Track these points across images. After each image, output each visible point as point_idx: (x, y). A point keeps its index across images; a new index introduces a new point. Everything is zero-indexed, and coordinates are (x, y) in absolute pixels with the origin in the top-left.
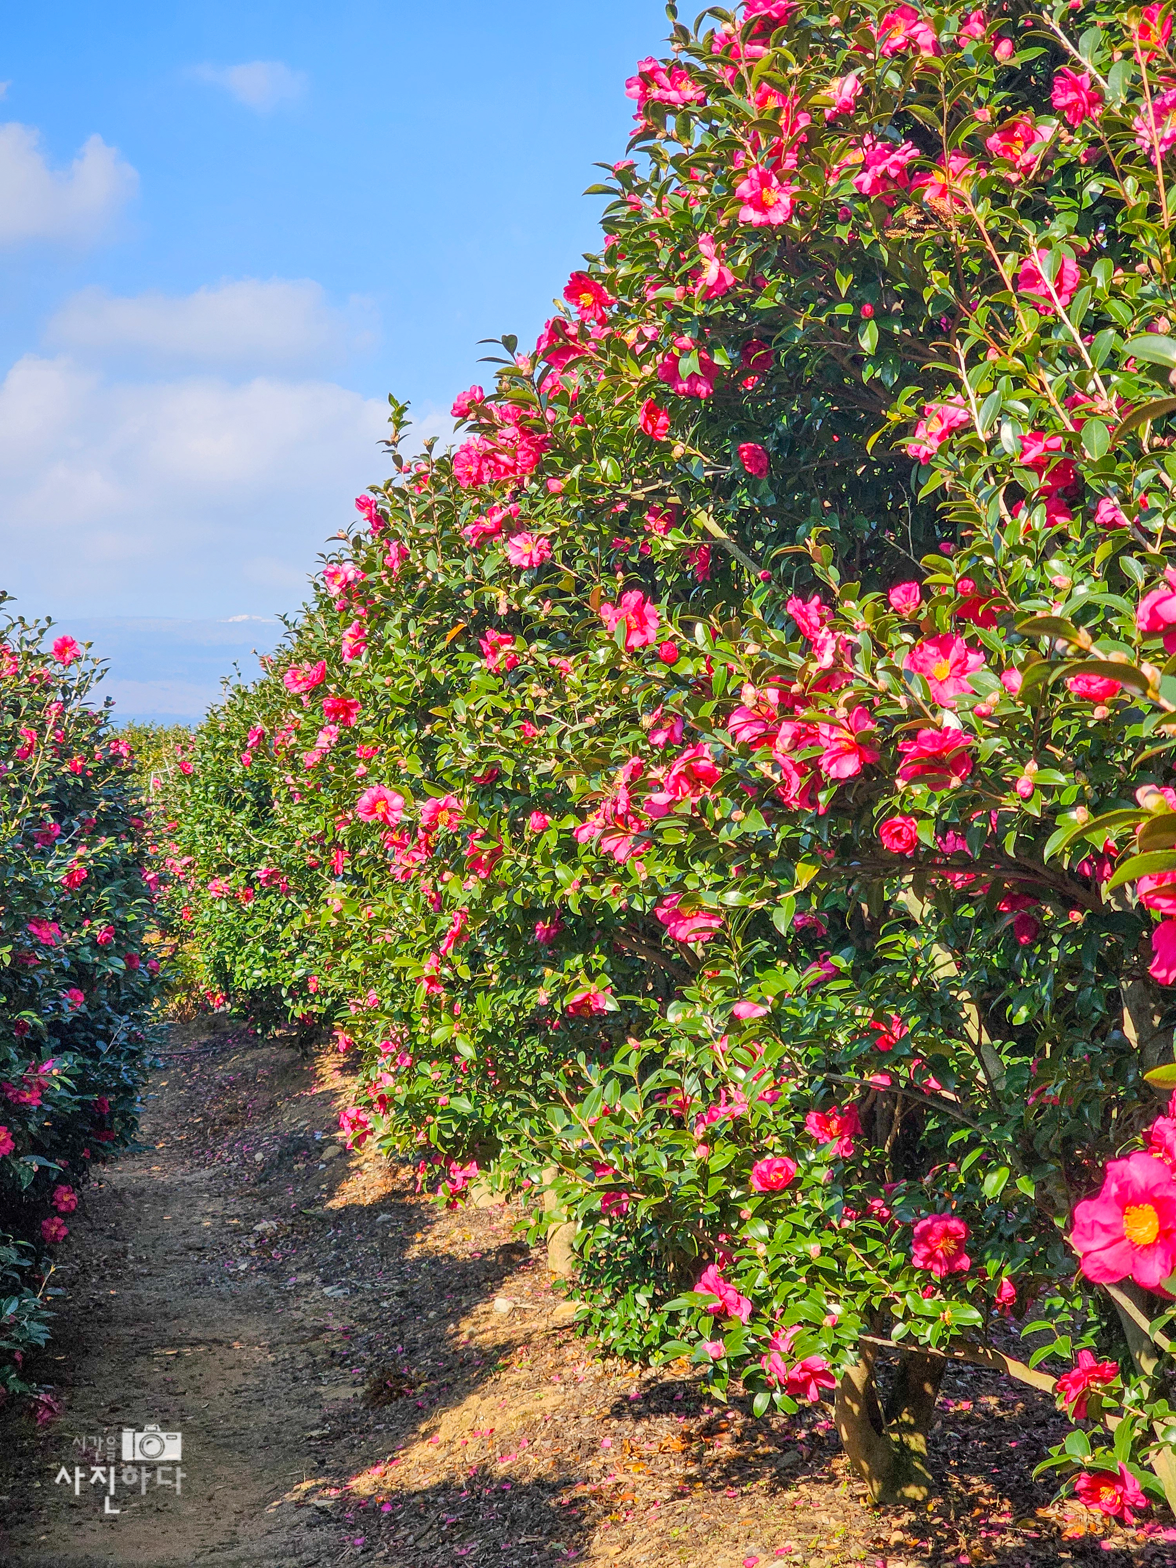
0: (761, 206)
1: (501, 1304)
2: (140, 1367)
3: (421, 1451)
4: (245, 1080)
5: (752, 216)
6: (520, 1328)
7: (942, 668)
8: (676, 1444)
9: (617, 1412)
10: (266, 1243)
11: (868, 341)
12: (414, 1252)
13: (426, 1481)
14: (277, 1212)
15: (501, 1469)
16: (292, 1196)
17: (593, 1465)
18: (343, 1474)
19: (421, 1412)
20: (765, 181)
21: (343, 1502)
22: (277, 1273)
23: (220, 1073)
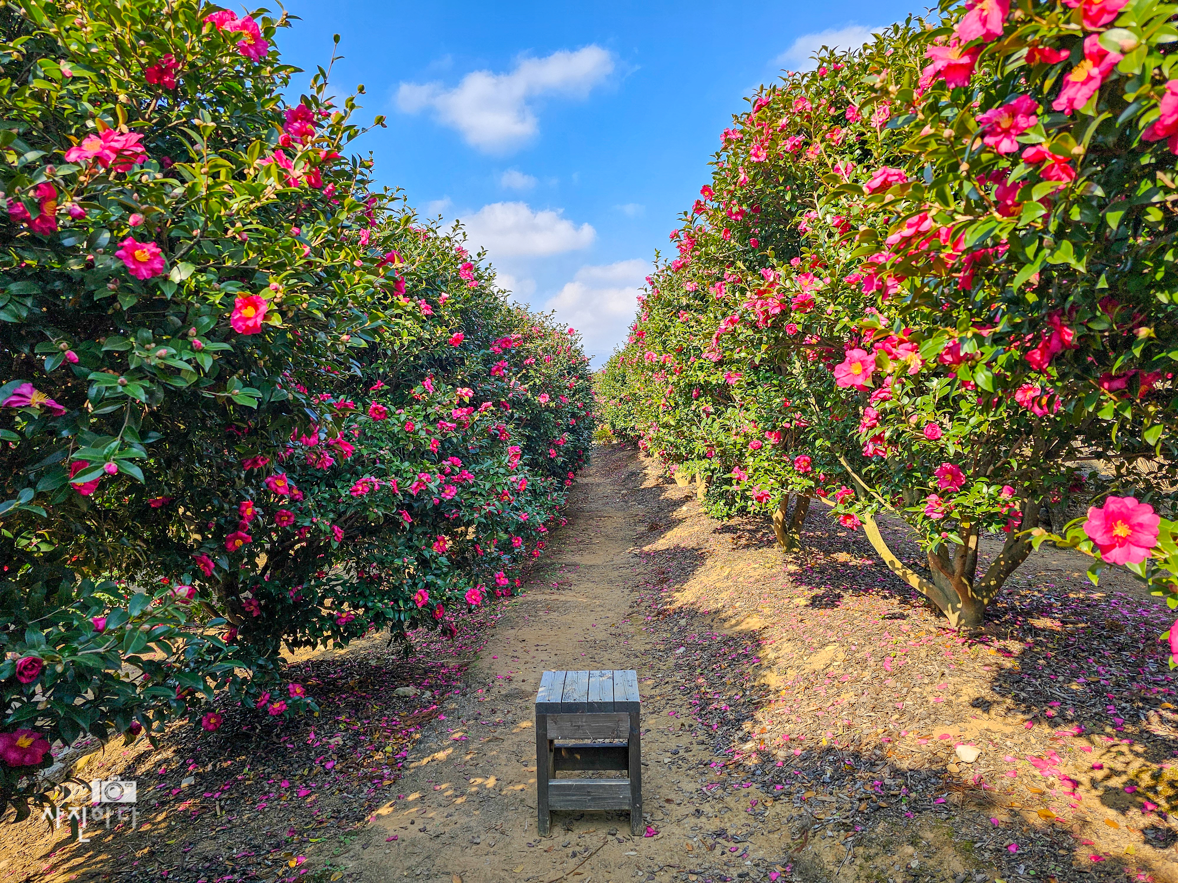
0: (758, 157)
1: (684, 508)
2: (591, 521)
3: (661, 541)
4: (620, 459)
5: (754, 159)
6: (689, 514)
7: (806, 282)
8: (731, 540)
9: (714, 532)
10: (624, 496)
11: (788, 197)
12: (662, 498)
13: (663, 548)
14: (628, 489)
15: (682, 545)
16: (631, 485)
17: (707, 545)
18: (641, 546)
19: (662, 533)
20: (759, 149)
21: (641, 553)
22: (626, 502)
23: (613, 458)
